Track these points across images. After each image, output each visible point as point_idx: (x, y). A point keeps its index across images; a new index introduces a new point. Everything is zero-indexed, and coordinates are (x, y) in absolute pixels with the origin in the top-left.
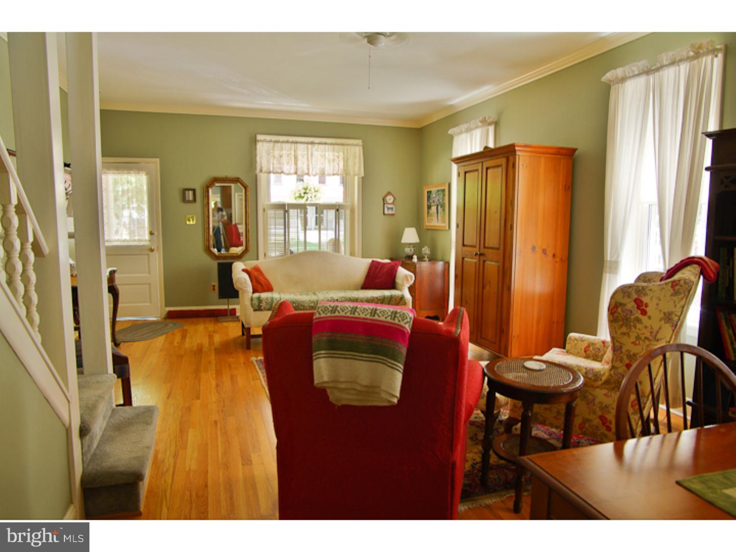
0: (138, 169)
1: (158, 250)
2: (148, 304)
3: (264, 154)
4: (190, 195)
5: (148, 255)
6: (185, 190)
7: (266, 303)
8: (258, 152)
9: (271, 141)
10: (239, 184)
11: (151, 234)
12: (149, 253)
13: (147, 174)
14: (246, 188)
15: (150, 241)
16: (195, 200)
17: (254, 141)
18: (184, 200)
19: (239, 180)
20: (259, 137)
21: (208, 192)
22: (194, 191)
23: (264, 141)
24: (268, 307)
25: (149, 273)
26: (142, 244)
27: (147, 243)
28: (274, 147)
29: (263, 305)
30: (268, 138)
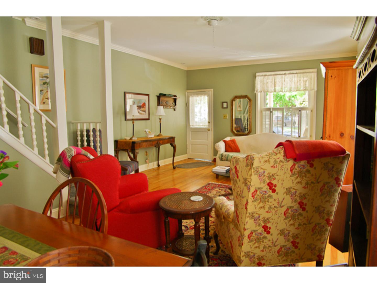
0: (205, 94)
1: (211, 130)
2: (206, 154)
3: (259, 83)
4: (225, 105)
5: (208, 132)
6: (223, 103)
7: (225, 157)
8: (256, 82)
9: (262, 75)
10: (247, 98)
11: (209, 123)
12: (207, 131)
13: (208, 96)
14: (250, 100)
15: (208, 126)
16: (227, 107)
17: (255, 77)
18: (223, 107)
19: (247, 97)
20: (257, 74)
21: (232, 103)
22: (227, 102)
23: (259, 76)
24: (226, 159)
25: (208, 140)
26: (205, 127)
27: (207, 127)
28: (264, 78)
29: (223, 158)
30: (261, 74)
